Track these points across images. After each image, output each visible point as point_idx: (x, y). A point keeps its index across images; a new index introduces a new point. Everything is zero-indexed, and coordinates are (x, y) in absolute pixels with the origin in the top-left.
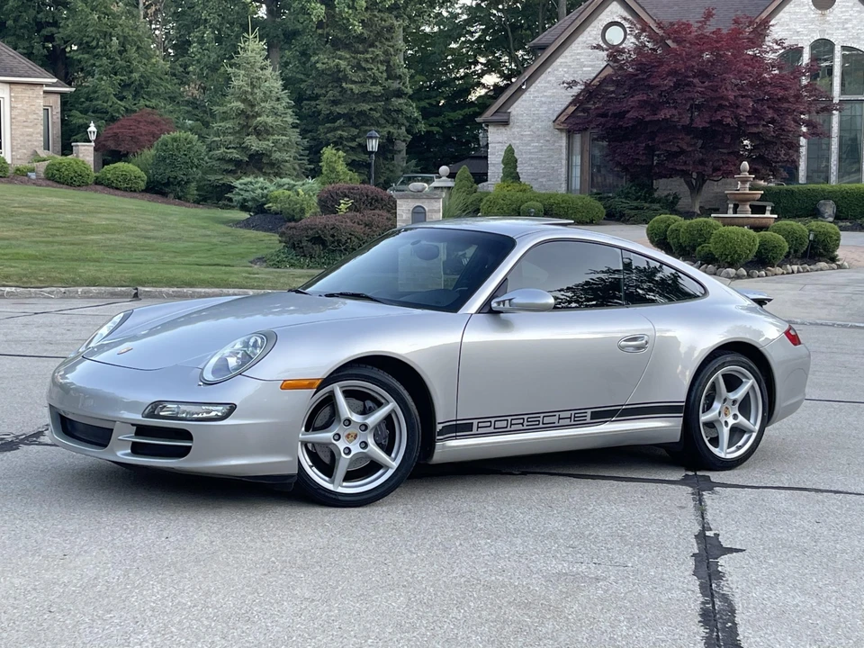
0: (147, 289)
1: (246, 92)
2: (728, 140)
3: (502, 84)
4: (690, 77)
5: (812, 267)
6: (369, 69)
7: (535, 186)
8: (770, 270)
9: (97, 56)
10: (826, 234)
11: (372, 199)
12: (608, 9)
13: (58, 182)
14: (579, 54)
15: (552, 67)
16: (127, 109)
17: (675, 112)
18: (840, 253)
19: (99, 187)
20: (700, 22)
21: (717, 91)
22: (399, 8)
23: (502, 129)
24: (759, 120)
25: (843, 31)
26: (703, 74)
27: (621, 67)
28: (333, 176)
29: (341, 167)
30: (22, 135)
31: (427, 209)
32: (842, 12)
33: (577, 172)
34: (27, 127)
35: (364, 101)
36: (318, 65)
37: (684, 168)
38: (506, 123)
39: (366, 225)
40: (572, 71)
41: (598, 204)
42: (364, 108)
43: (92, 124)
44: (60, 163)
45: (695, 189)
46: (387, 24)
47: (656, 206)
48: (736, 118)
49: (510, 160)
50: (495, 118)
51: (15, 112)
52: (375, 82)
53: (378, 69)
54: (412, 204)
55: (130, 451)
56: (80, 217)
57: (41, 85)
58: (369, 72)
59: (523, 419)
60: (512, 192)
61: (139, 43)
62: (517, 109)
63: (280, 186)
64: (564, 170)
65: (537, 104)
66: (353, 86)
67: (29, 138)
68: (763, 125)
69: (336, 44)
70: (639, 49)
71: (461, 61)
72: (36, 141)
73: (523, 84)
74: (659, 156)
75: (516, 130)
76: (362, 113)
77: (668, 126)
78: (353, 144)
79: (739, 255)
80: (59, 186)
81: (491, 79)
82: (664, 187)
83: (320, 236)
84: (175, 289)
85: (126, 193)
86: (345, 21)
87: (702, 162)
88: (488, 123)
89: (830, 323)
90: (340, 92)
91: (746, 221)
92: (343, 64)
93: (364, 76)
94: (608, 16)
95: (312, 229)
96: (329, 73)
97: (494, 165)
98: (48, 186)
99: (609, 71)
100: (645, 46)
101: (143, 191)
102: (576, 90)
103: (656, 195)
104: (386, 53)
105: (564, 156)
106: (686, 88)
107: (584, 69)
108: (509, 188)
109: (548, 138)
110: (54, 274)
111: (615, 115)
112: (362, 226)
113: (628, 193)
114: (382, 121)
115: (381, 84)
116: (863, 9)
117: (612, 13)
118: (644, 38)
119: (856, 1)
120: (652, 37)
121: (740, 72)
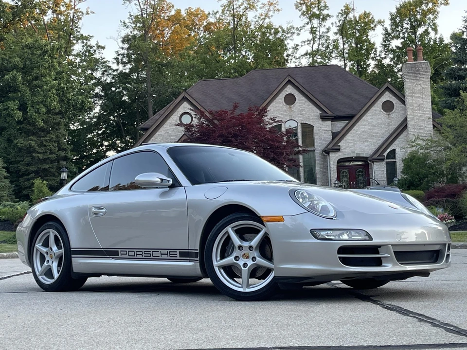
4: (229, 138)
6: (48, 146)
12: (182, 106)
14: (168, 130)
15: (154, 137)
20: (231, 110)
21: (244, 144)
22: (63, 113)
25: (301, 115)
26: (236, 136)
35: (45, 163)
36: (18, 145)
40: (165, 139)
42: (46, 167)
46: (57, 121)
52: (52, 153)
53: (53, 145)
63: (5, 206)
66: (39, 155)
69: (28, 133)
70: (201, 125)
71: (93, 144)
76: (45, 170)
81: (111, 154)
86: (33, 120)
90: (32, 159)
92: (33, 143)
93: (45, 149)
94: (182, 110)
96: (25, 148)
99: (185, 137)
100: (204, 123)
104: (57, 136)
107: (172, 137)
115: (55, 153)
116: (310, 104)
117: (184, 108)
118: (203, 120)
119: (306, 100)
120: (207, 119)
121: (255, 134)
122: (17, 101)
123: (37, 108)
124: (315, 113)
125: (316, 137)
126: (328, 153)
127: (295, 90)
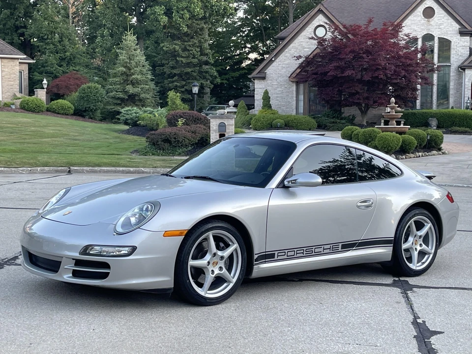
0: (75, 168)
1: (126, 62)
2: (381, 87)
3: (259, 58)
4: (361, 54)
5: (429, 153)
6: (191, 50)
7: (280, 112)
8: (407, 155)
9: (48, 44)
10: (436, 136)
11: (195, 119)
12: (317, 18)
13: (27, 110)
14: (302, 42)
15: (288, 49)
16: (63, 71)
17: (354, 72)
18: (443, 146)
19: (49, 113)
20: (365, 25)
21: (375, 61)
22: (206, 18)
23: (262, 82)
24: (398, 76)
25: (439, 30)
26: (368, 52)
27: (325, 49)
28: (174, 106)
29: (178, 102)
30: (8, 85)
31: (226, 124)
32: (438, 20)
33: (301, 104)
34: (10, 81)
35: (189, 67)
36: (164, 48)
37: (358, 101)
38: (264, 78)
39: (193, 132)
40: (298, 51)
41: (313, 120)
42: (189, 71)
43: (45, 80)
44: (28, 100)
45: (364, 112)
46: (200, 27)
47: (343, 121)
48: (386, 75)
49: (266, 98)
50: (258, 75)
51: (4, 74)
52: (194, 58)
53: (196, 50)
54: (218, 121)
55: (71, 275)
56: (39, 129)
57: (18, 59)
58: (191, 52)
59: (304, 250)
60: (268, 114)
61: (69, 37)
62: (270, 71)
63: (145, 112)
64: (294, 103)
65: (280, 68)
66: (182, 59)
67: (11, 87)
68: (400, 79)
69: (173, 37)
70: (334, 39)
71: (238, 46)
72: (15, 88)
73: (273, 58)
74: (344, 95)
75: (269, 82)
76: (187, 73)
77: (349, 79)
78: (183, 90)
79: (391, 147)
80: (27, 112)
81: (253, 56)
82: (348, 111)
83: (168, 139)
84: (91, 168)
85: (63, 116)
86: (178, 25)
87: (367, 98)
88: (254, 78)
89: (444, 184)
90: (176, 62)
91: (394, 129)
92: (177, 47)
93: (188, 54)
94: (317, 22)
95: (164, 135)
96: (170, 52)
97: (258, 100)
98: (21, 112)
99: (318, 51)
100: (337, 37)
101: (72, 115)
102: (301, 60)
103: (343, 116)
104: (200, 42)
105: (295, 95)
106: (359, 60)
107: (305, 50)
108: (266, 112)
109: (286, 86)
110: (24, 161)
111: (321, 74)
112: (191, 133)
113: (329, 115)
114: (198, 78)
115: (197, 58)
116: (450, 18)
117: (319, 20)
118: (336, 33)
119: (445, 14)
120: (341, 32)
121: (387, 51)
122: (163, 7)
123: (182, 14)
124: (454, 28)
125: (453, 52)
126: (464, 70)
127: (435, 3)
